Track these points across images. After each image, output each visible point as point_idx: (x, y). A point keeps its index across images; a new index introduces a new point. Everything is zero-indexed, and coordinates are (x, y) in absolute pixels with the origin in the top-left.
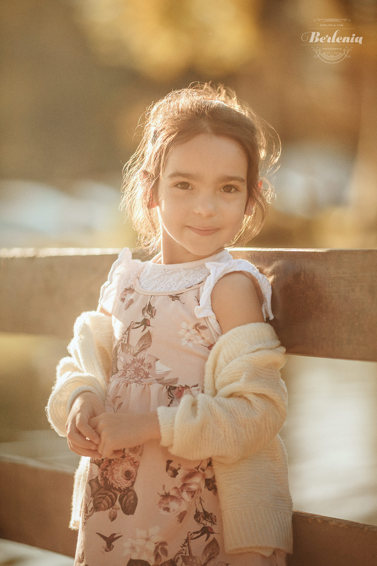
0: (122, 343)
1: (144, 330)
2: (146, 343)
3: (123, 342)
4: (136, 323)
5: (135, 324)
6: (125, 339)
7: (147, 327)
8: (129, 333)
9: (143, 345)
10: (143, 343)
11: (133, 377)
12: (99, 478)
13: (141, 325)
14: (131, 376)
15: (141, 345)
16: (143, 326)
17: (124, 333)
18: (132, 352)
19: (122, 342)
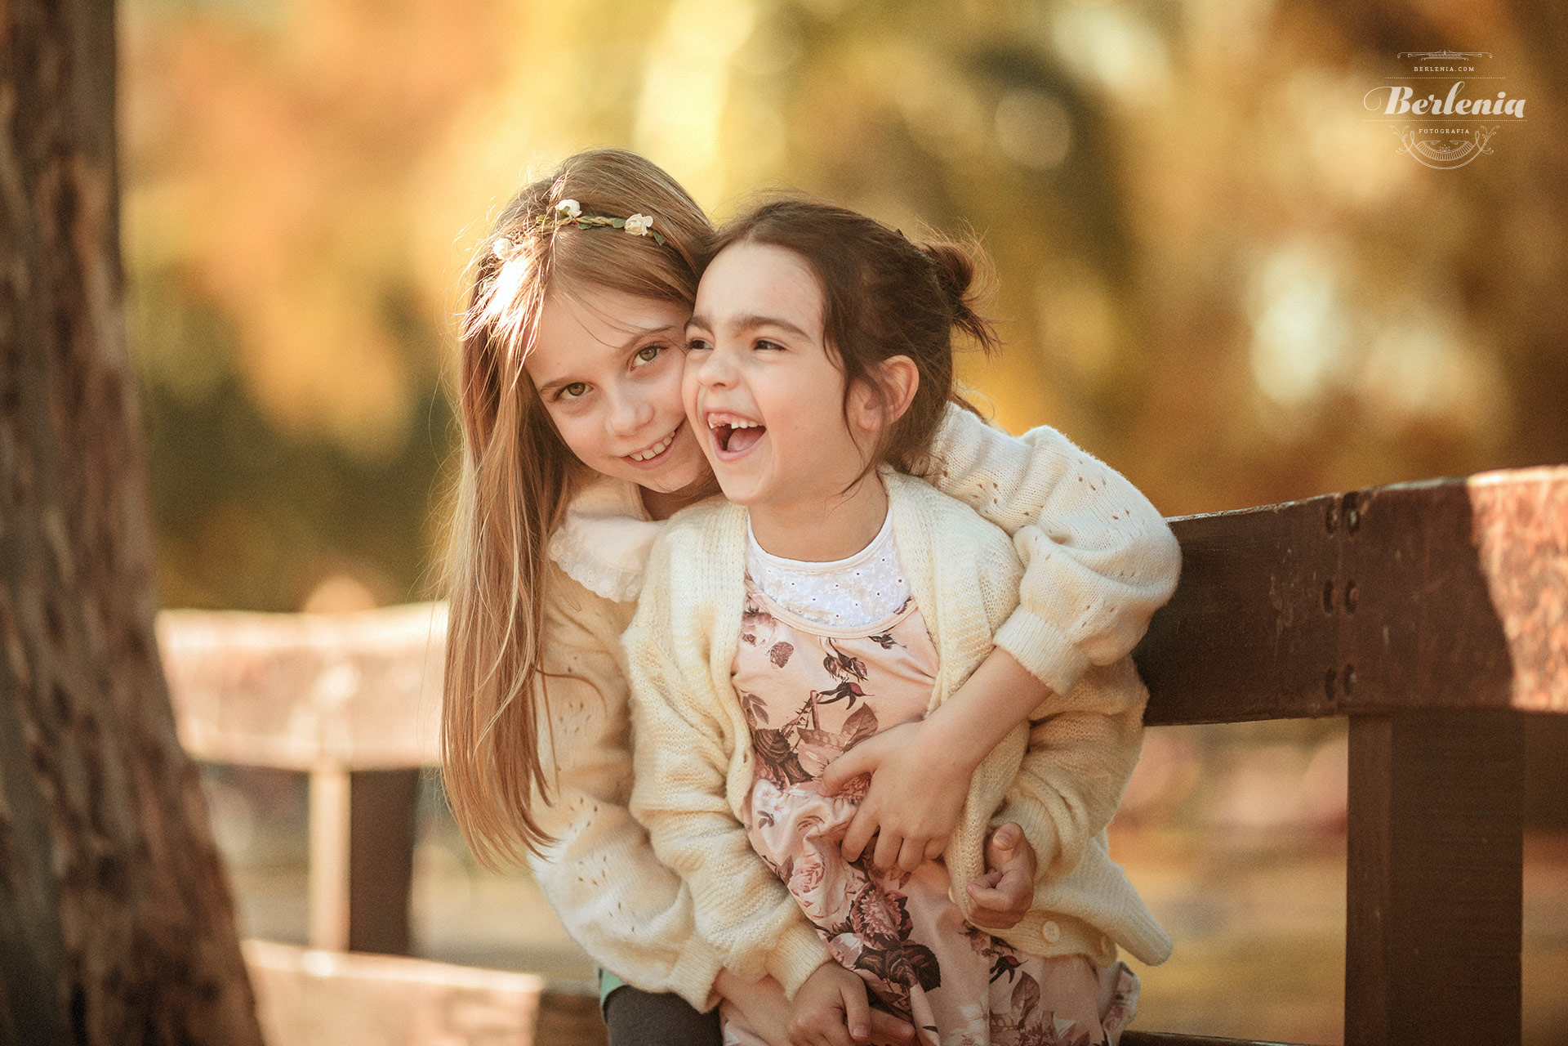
0: (798, 728)
2: (864, 727)
3: (804, 727)
4: (823, 693)
5: (821, 695)
6: (808, 722)
7: (857, 697)
8: (813, 710)
9: (859, 731)
10: (857, 727)
11: (861, 787)
12: (868, 945)
13: (838, 698)
14: (856, 786)
15: (854, 731)
16: (847, 699)
17: (800, 711)
18: (834, 743)
19: (799, 726)
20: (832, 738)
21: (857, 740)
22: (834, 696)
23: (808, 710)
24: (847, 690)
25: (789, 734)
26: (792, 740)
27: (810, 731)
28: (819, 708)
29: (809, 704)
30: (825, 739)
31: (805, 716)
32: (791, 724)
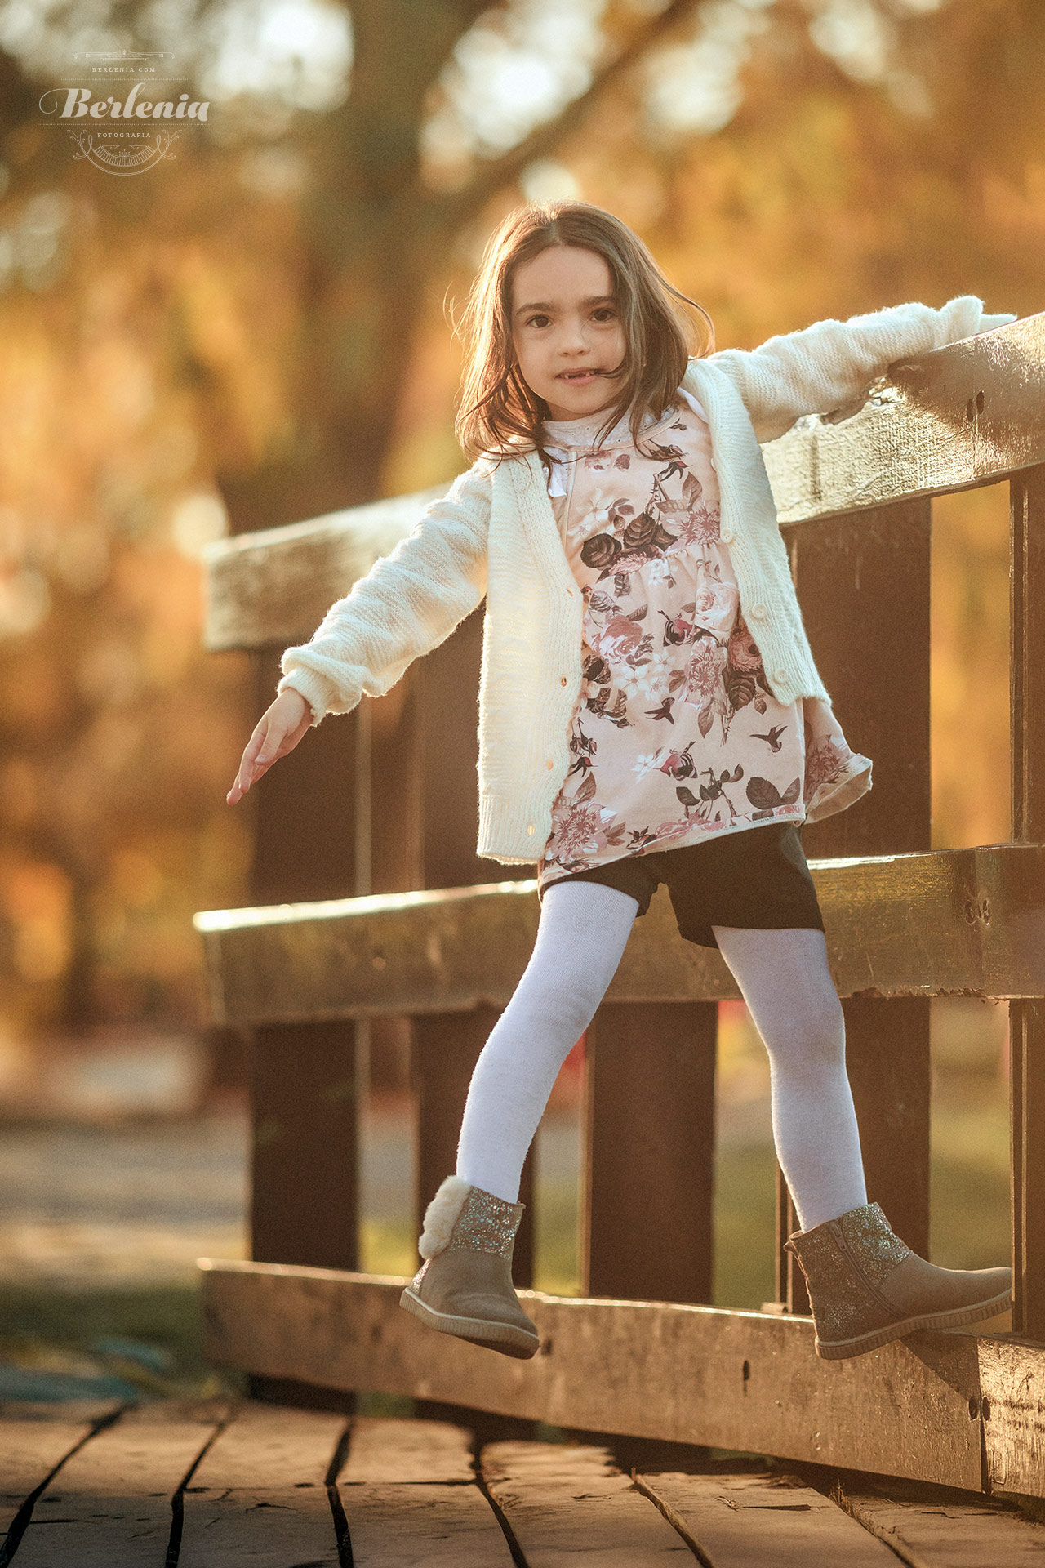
1: (681, 475)
3: (659, 501)
9: (692, 493)
15: (690, 495)
20: (679, 504)
21: (693, 501)
22: (669, 472)
23: (657, 488)
24: (674, 467)
25: (651, 512)
26: (655, 516)
27: (664, 503)
28: (663, 484)
29: (656, 484)
30: (675, 506)
31: (656, 493)
32: (651, 502)
